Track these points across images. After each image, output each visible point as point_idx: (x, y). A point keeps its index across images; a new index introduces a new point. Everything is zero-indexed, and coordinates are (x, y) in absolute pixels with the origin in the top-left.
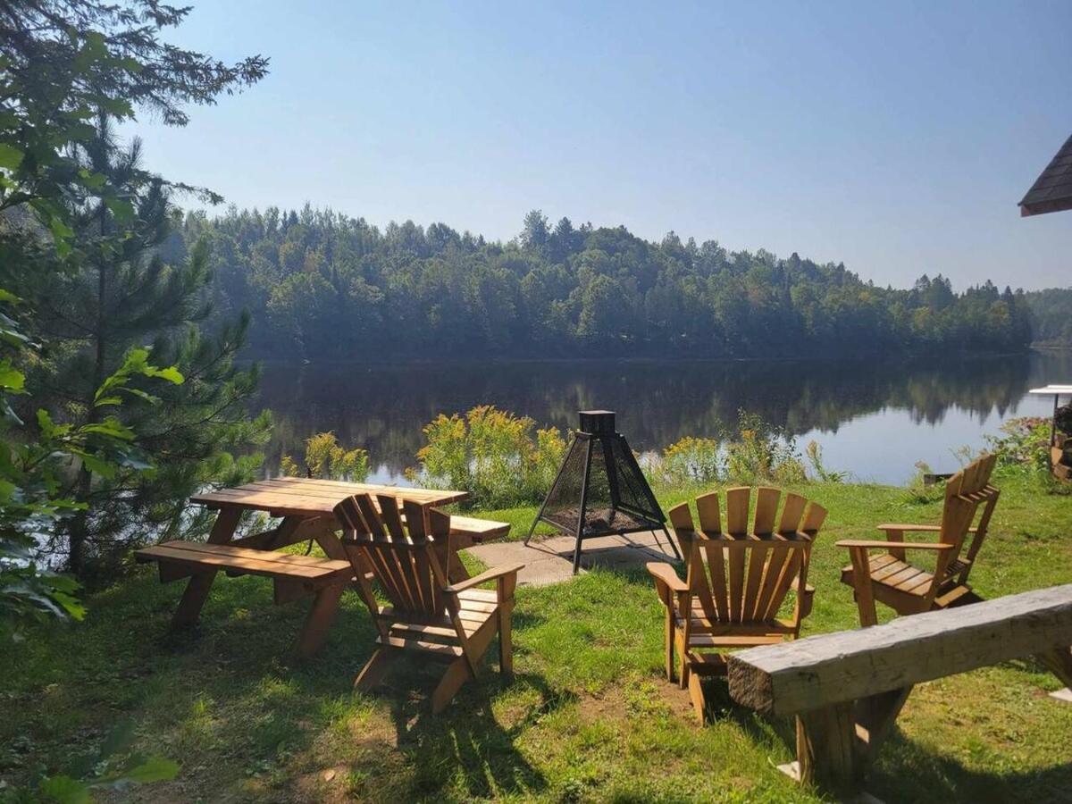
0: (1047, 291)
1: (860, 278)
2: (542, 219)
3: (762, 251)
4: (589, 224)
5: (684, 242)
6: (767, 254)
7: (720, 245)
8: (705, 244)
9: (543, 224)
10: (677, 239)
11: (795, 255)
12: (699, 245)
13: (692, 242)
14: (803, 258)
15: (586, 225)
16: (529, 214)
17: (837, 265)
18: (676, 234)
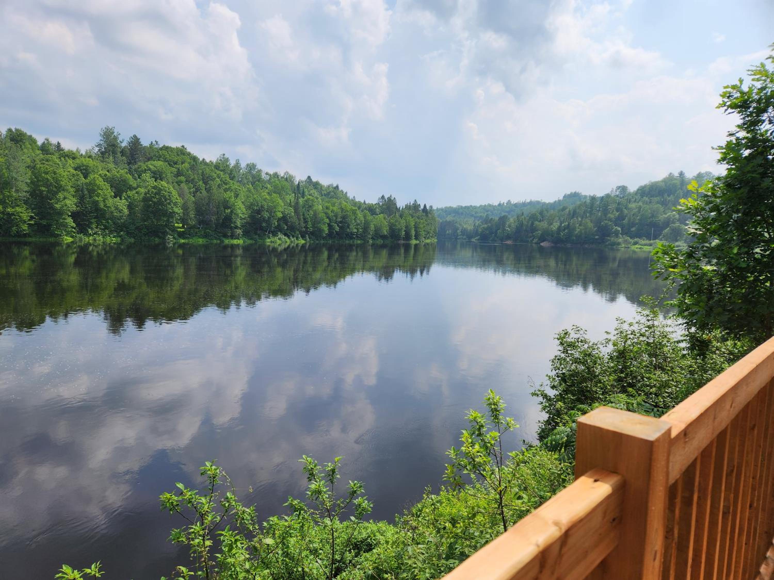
0: (446, 208)
1: (348, 195)
2: (115, 134)
3: (287, 173)
4: (157, 142)
5: (232, 163)
6: (290, 176)
7: (259, 167)
8: (248, 165)
9: (116, 138)
10: (227, 160)
11: (309, 177)
12: (243, 165)
13: (238, 163)
14: (314, 180)
15: (154, 143)
16: (104, 129)
17: (335, 185)
18: (226, 156)
